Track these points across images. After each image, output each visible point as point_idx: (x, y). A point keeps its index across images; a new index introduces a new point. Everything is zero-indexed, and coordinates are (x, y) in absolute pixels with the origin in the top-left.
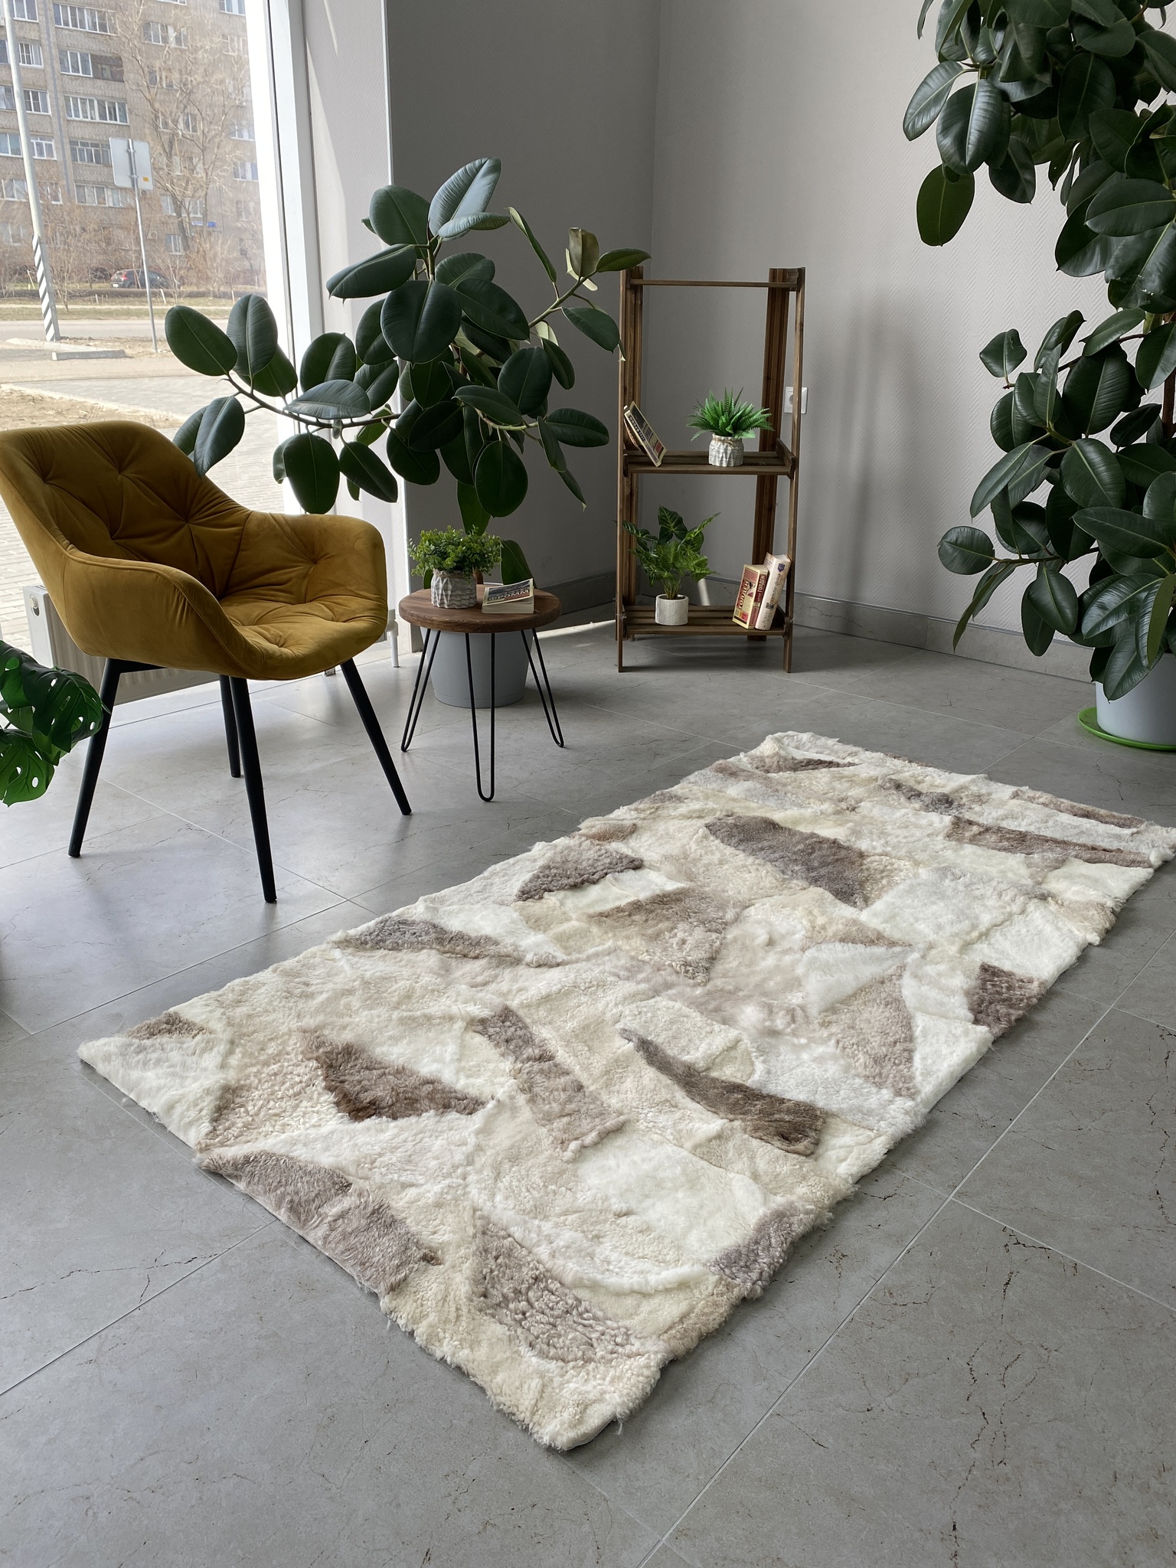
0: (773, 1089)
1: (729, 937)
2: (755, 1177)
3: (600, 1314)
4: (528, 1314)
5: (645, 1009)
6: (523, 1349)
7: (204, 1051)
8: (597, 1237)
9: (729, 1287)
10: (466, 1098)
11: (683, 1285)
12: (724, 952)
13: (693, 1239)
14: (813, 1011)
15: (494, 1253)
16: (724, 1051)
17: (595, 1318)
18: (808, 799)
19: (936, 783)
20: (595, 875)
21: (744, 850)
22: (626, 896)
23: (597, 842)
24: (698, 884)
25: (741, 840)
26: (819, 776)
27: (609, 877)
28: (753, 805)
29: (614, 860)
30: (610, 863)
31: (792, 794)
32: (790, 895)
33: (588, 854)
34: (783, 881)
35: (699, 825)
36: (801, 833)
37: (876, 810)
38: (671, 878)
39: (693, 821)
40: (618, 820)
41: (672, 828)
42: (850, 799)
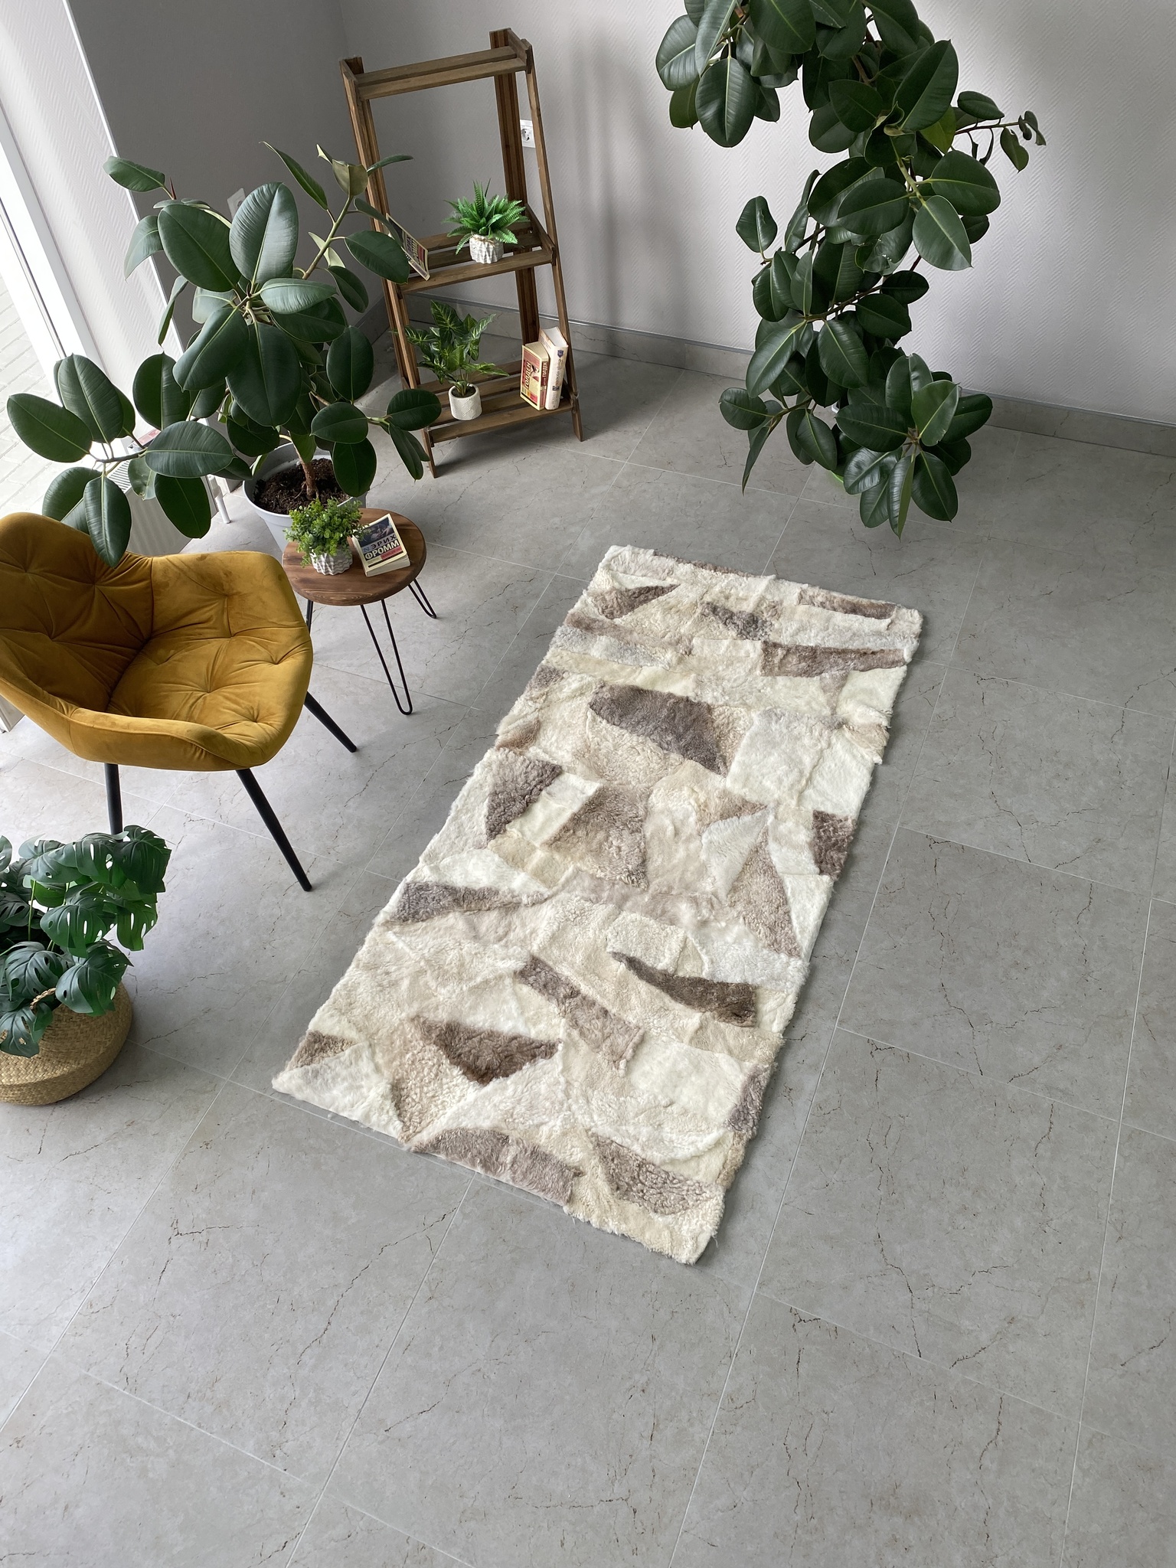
0: (720, 977)
1: (648, 835)
2: (730, 1053)
3: (681, 1178)
4: (645, 1191)
5: (620, 929)
6: (652, 1214)
7: (357, 1060)
8: (660, 1125)
9: (740, 1137)
10: (542, 1045)
11: (718, 1143)
12: (649, 851)
13: (711, 1109)
14: (722, 894)
15: (610, 1158)
16: (681, 952)
17: (680, 1182)
18: (654, 647)
19: (740, 595)
20: (533, 793)
21: (626, 728)
22: (564, 810)
23: (518, 750)
24: (608, 780)
25: (621, 716)
26: (653, 611)
27: (543, 793)
28: (616, 666)
29: (540, 771)
30: (538, 776)
31: (641, 644)
32: (674, 773)
33: (517, 768)
34: (665, 758)
35: (585, 705)
36: (661, 695)
37: (706, 648)
38: (587, 778)
39: (578, 701)
40: (523, 717)
41: (566, 714)
42: (684, 638)
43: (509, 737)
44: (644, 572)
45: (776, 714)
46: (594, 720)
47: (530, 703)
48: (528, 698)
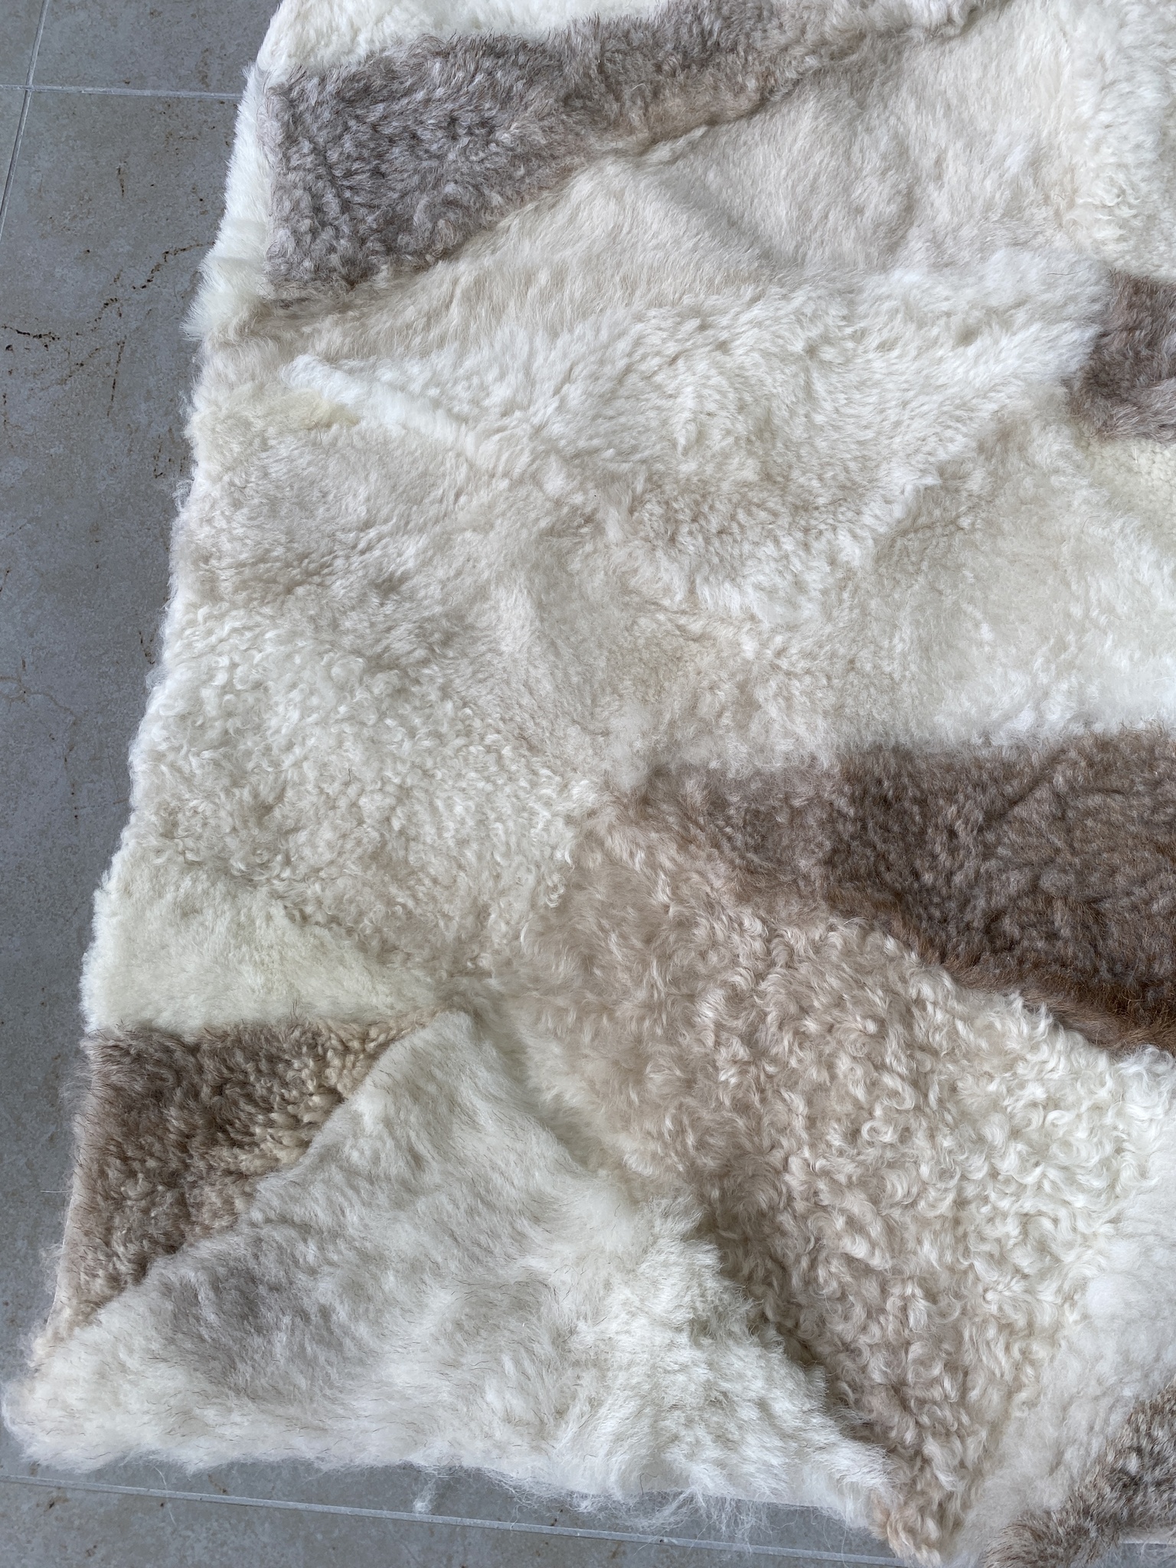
7: (439, 1130)
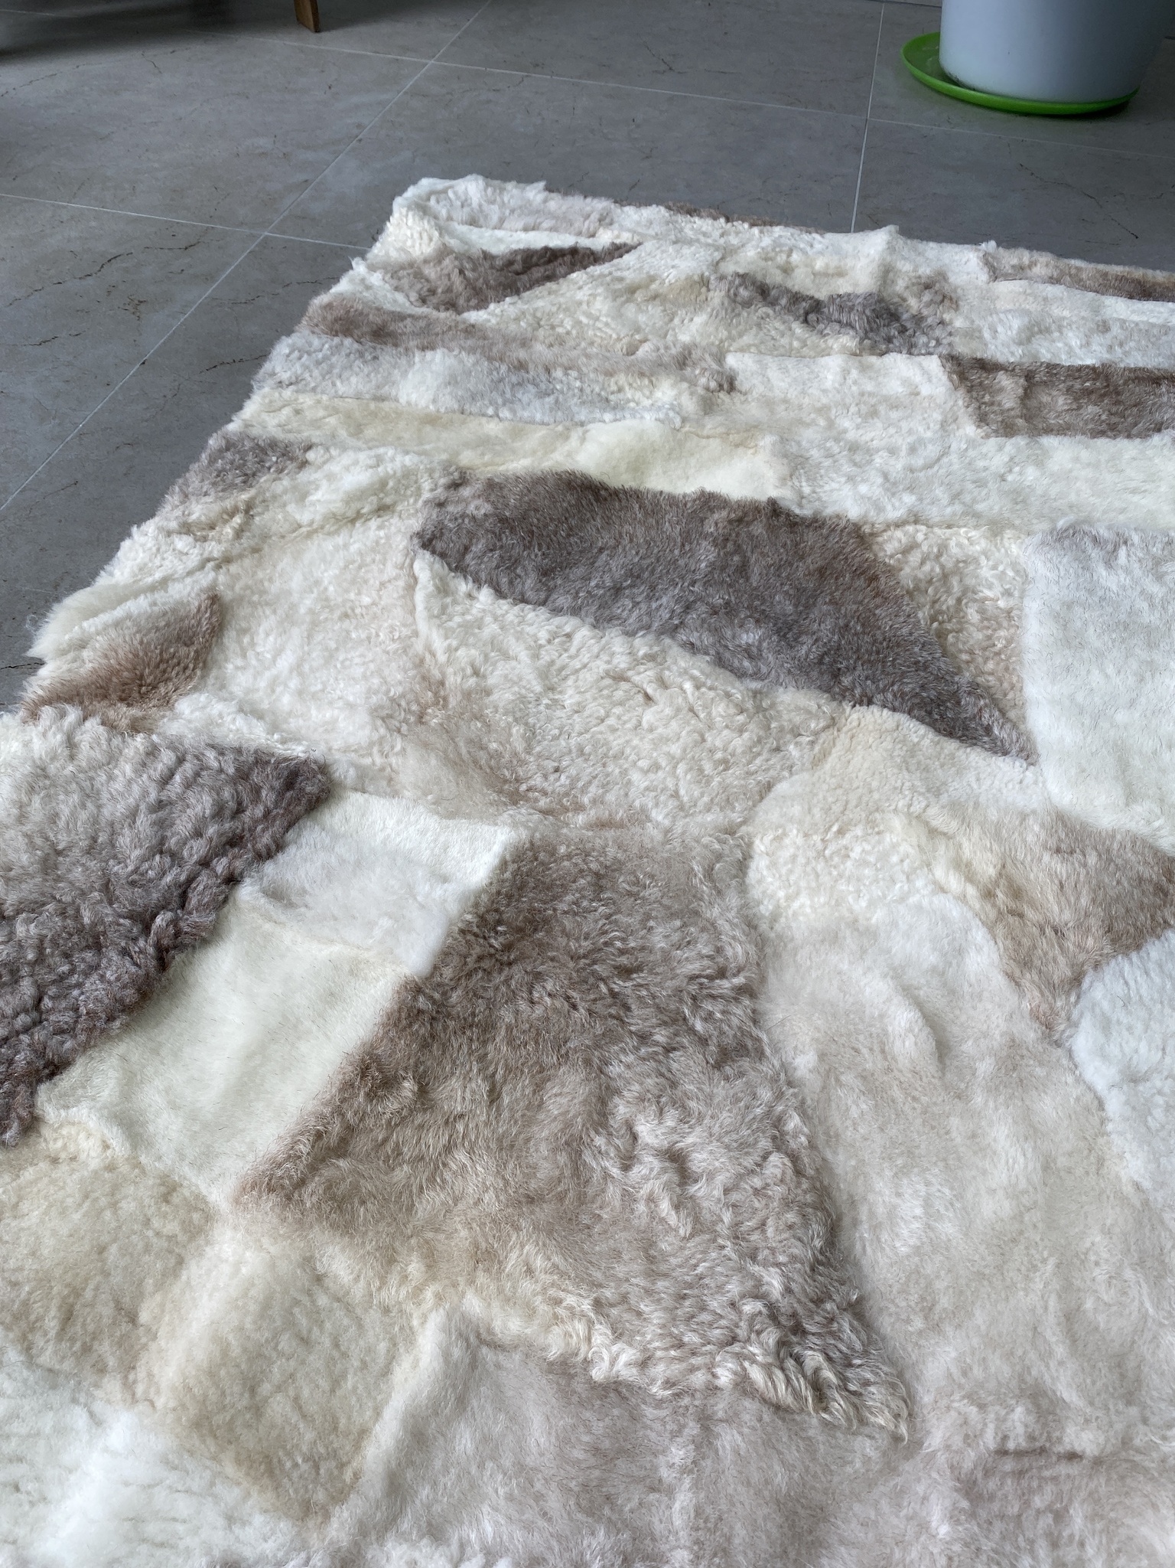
18: (610, 374)
19: (819, 265)
20: (193, 900)
21: (575, 611)
22: (355, 970)
23: (124, 713)
24: (546, 812)
25: (545, 573)
26: (580, 295)
27: (246, 892)
28: (492, 428)
29: (227, 794)
30: (218, 813)
31: (567, 369)
32: (817, 762)
33: (118, 785)
34: (759, 709)
35: (401, 542)
36: (673, 501)
37: (773, 374)
38: (449, 810)
39: (372, 531)
40: (153, 588)
41: (328, 575)
42: (696, 354)
43: (90, 662)
44: (530, 220)
45: (1096, 540)
46: (443, 590)
47: (182, 543)
48: (174, 525)
